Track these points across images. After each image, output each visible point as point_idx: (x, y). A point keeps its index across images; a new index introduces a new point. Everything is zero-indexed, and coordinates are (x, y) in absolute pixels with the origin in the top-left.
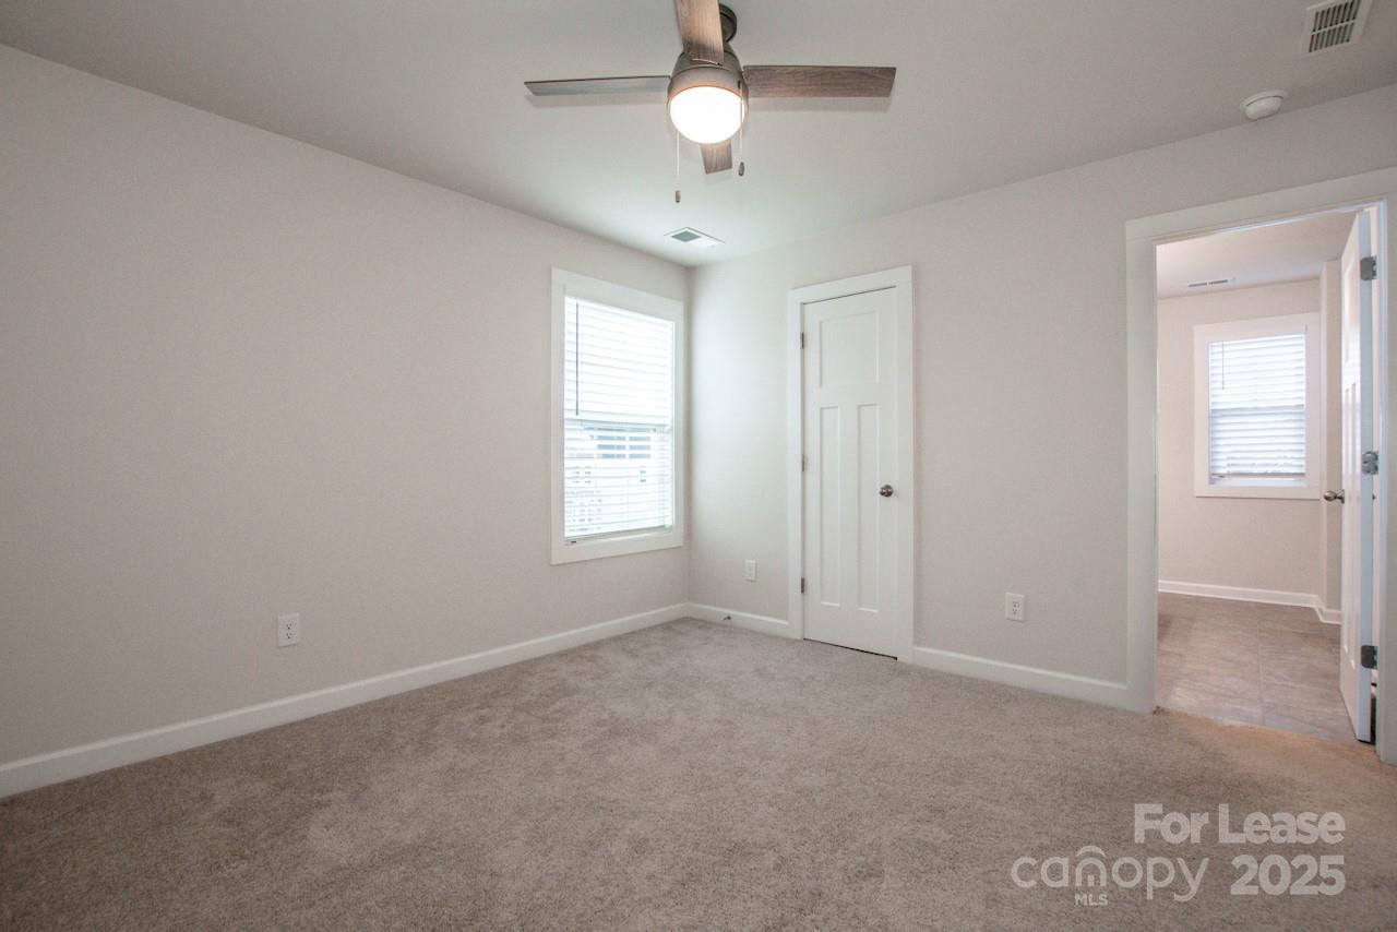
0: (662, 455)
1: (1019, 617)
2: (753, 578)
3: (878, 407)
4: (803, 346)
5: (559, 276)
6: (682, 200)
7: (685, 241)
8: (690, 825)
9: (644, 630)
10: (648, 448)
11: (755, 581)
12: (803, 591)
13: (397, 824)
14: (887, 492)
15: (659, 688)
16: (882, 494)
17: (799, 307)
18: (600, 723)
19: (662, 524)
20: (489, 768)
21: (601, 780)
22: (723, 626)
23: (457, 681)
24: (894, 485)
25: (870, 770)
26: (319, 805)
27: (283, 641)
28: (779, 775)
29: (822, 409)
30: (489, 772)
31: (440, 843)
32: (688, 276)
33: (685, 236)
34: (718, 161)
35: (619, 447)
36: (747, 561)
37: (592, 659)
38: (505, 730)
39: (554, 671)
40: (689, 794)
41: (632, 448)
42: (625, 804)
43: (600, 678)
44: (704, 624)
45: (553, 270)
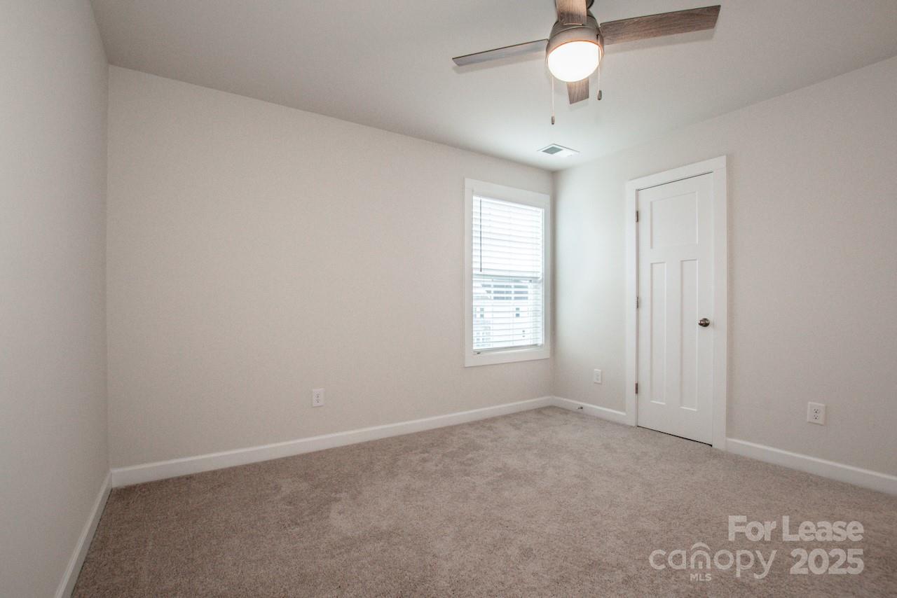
0: (535, 298)
1: (820, 421)
2: (600, 382)
3: (697, 261)
4: (638, 220)
5: (469, 183)
6: (555, 123)
7: (552, 153)
8: (560, 544)
9: (524, 412)
10: (526, 293)
11: (601, 384)
12: (637, 392)
13: (377, 517)
14: (705, 324)
15: (535, 451)
16: (701, 324)
17: (634, 193)
18: (497, 470)
19: (535, 343)
20: (429, 490)
21: (500, 506)
22: (578, 413)
23: (408, 435)
24: (711, 319)
25: (694, 524)
26: (336, 500)
27: (315, 404)
28: (623, 518)
29: (652, 264)
30: (430, 492)
31: (403, 531)
32: (554, 176)
33: (552, 150)
34: (578, 94)
35: (507, 292)
36: (596, 370)
37: (490, 428)
38: (438, 468)
39: (466, 434)
40: (559, 523)
41: (516, 293)
42: (516, 524)
43: (496, 441)
44: (565, 411)
45: (466, 179)
